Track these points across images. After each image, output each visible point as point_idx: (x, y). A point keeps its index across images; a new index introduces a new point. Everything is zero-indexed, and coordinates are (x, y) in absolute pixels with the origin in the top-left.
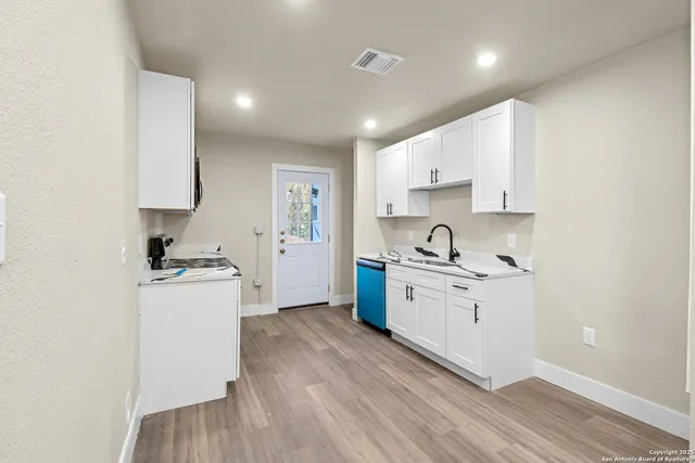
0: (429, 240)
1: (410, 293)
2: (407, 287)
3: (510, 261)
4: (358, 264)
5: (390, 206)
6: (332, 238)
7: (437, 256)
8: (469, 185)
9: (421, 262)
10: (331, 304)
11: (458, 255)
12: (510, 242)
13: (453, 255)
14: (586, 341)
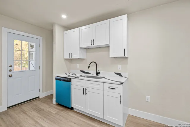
0: (89, 68)
1: (85, 91)
2: (84, 89)
3: (120, 75)
4: (56, 79)
5: (71, 54)
6: (41, 68)
7: (90, 73)
8: (108, 47)
9: (84, 77)
10: (40, 97)
11: (99, 73)
12: (119, 68)
13: (97, 73)
14: (147, 100)
